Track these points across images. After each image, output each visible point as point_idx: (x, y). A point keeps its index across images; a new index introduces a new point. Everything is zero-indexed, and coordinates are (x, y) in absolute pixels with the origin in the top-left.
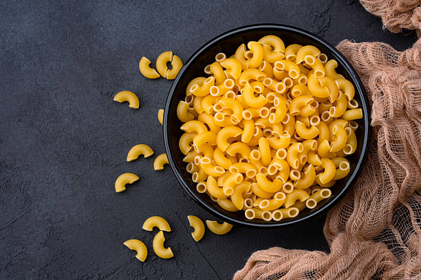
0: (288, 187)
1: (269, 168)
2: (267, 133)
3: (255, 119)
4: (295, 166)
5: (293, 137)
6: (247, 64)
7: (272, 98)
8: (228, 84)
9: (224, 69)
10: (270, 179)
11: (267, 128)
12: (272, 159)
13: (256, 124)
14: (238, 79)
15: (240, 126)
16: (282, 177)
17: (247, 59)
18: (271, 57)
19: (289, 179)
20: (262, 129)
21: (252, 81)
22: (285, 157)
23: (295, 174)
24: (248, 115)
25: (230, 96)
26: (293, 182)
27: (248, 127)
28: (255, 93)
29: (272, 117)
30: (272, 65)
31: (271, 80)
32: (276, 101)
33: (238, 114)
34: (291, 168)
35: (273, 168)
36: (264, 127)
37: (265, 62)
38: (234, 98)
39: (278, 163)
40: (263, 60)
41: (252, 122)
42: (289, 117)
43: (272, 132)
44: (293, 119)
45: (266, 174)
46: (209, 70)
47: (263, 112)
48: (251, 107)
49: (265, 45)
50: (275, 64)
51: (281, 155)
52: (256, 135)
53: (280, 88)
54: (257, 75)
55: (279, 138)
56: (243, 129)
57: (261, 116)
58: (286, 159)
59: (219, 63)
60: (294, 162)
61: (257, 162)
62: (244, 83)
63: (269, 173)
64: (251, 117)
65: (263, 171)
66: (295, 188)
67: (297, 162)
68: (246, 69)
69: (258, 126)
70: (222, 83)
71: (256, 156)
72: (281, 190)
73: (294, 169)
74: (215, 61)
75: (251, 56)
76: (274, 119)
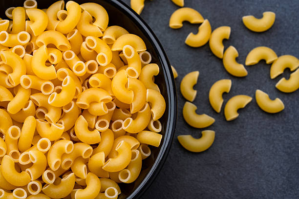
0: (34, 187)
1: (23, 154)
2: (40, 113)
3: (34, 91)
4: (52, 166)
5: (68, 132)
6: (56, 24)
7: (64, 75)
8: (23, 38)
9: (28, 19)
10: (19, 168)
11: (41, 107)
12: (32, 145)
13: (33, 97)
14: (37, 37)
15: (13, 91)
16: (32, 172)
17: (58, 20)
18: (87, 28)
19: (40, 179)
20: (37, 107)
21: (51, 46)
22: (46, 150)
23: (50, 176)
24: (27, 82)
25: (18, 52)
27: (21, 96)
28: (48, 62)
29: (53, 97)
30: (84, 38)
31: (74, 55)
32: (67, 80)
33: (17, 76)
34: (48, 167)
35: (27, 157)
36: (39, 106)
37: (76, 31)
38: (22, 56)
39: (34, 154)
40: (76, 28)
41: (28, 92)
42: (73, 106)
43: (46, 115)
44: (78, 112)
45: (16, 161)
46: (10, 12)
47: (47, 87)
48: (36, 75)
49: (86, 13)
50: (87, 39)
51: (44, 146)
52: (25, 110)
53: (79, 68)
54: (60, 41)
55: (50, 125)
56: (14, 96)
57: (42, 90)
58: (46, 154)
59: (25, 9)
60: (54, 160)
61: (13, 141)
62: (42, 44)
63: (20, 160)
64: (29, 87)
65: (14, 155)
66: (42, 192)
67: (58, 162)
68: (52, 29)
69: (34, 101)
70: (17, 33)
71: (14, 134)
72: (25, 187)
73: (50, 169)
74: (22, 6)
75: (64, 17)
76: (55, 99)
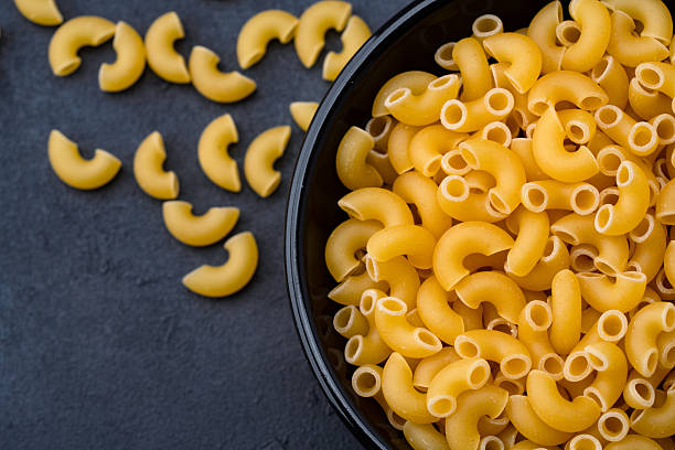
0: (613, 425)
1: (570, 359)
2: (582, 261)
3: (555, 214)
4: (644, 368)
5: (651, 285)
6: (560, 56)
7: (614, 162)
8: (497, 103)
9: (492, 61)
10: (567, 391)
11: (581, 246)
12: (582, 335)
13: (556, 227)
14: (528, 93)
15: (509, 225)
16: (602, 392)
17: (559, 44)
18: (630, 49)
19: (620, 403)
20: (570, 247)
21: (564, 106)
22: (620, 336)
23: (641, 389)
24: (537, 197)
25: (495, 136)
26: (629, 411)
27: (532, 231)
28: (567, 142)
29: (605, 216)
30: (630, 72)
31: (620, 114)
32: (625, 171)
33: (510, 189)
34: (631, 372)
35: (581, 363)
36: (577, 241)
37: (610, 60)
38: (506, 144)
39: (597, 350)
40: (606, 53)
41: (545, 220)
42: (652, 225)
43: (597, 260)
44: (663, 234)
45: (558, 377)
46: (448, 55)
47: (583, 198)
48: (550, 178)
49: (619, 14)
50: (639, 70)
51: (611, 328)
52: (548, 259)
53: (641, 139)
54: (581, 90)
55: (614, 280)
56: (515, 237)
57: (574, 207)
58: (621, 344)
59: (480, 41)
60: (643, 357)
61: (538, 336)
62: (542, 106)
63: (567, 372)
64: (543, 207)
65: (550, 365)
66: (631, 432)
67: (652, 356)
68: (555, 70)
69: (561, 234)
70: (480, 96)
71: (538, 317)
72: (592, 429)
73: (640, 376)
74: (469, 34)
75: (574, 36)
76: (610, 221)
